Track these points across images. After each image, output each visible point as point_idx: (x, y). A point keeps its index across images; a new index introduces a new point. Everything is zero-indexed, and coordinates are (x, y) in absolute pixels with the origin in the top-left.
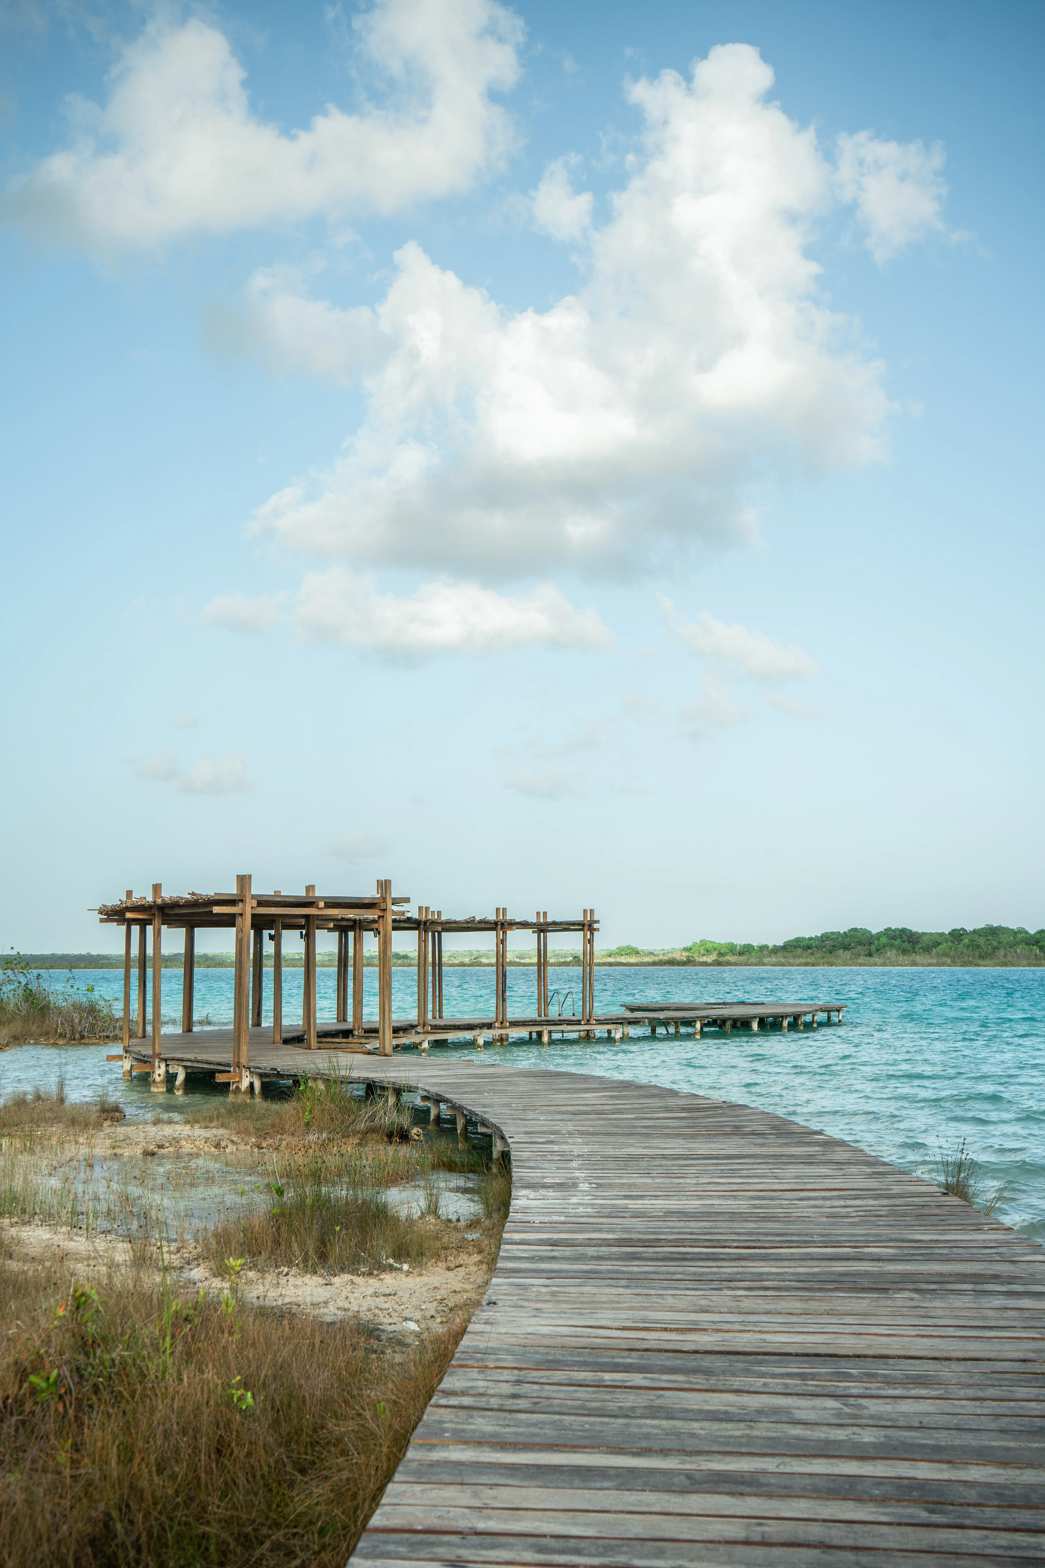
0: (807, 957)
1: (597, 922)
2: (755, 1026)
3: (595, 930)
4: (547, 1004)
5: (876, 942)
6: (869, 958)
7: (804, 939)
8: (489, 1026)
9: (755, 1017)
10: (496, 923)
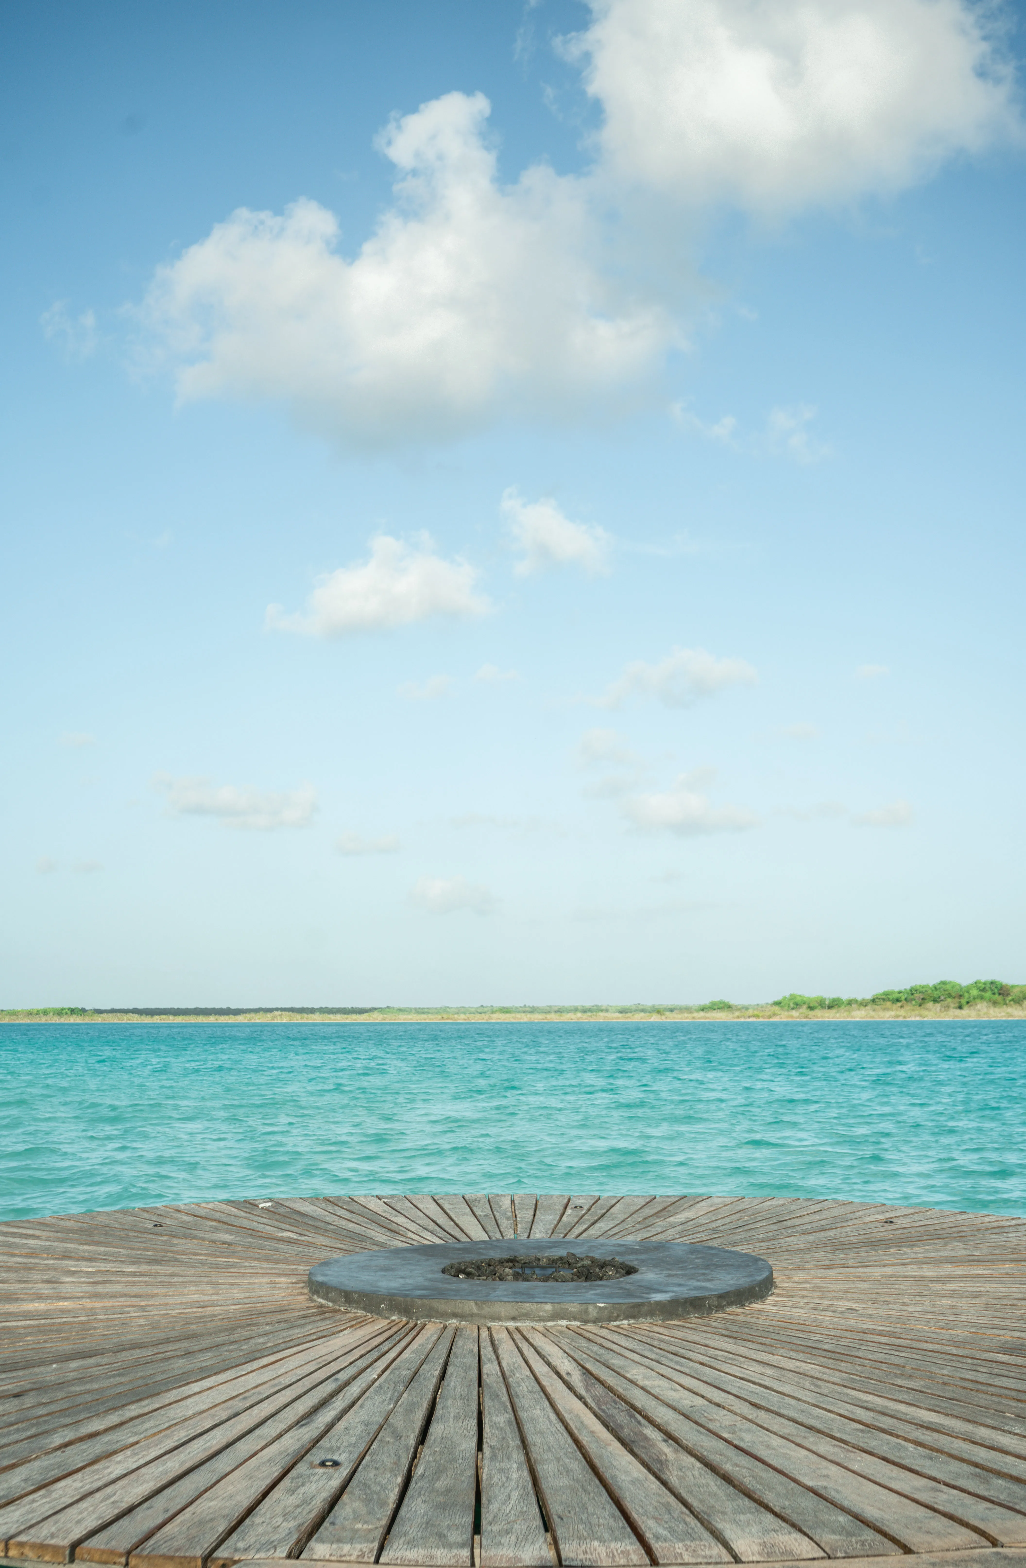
0: (897, 1010)
5: (966, 995)
6: (958, 1011)
7: (893, 992)
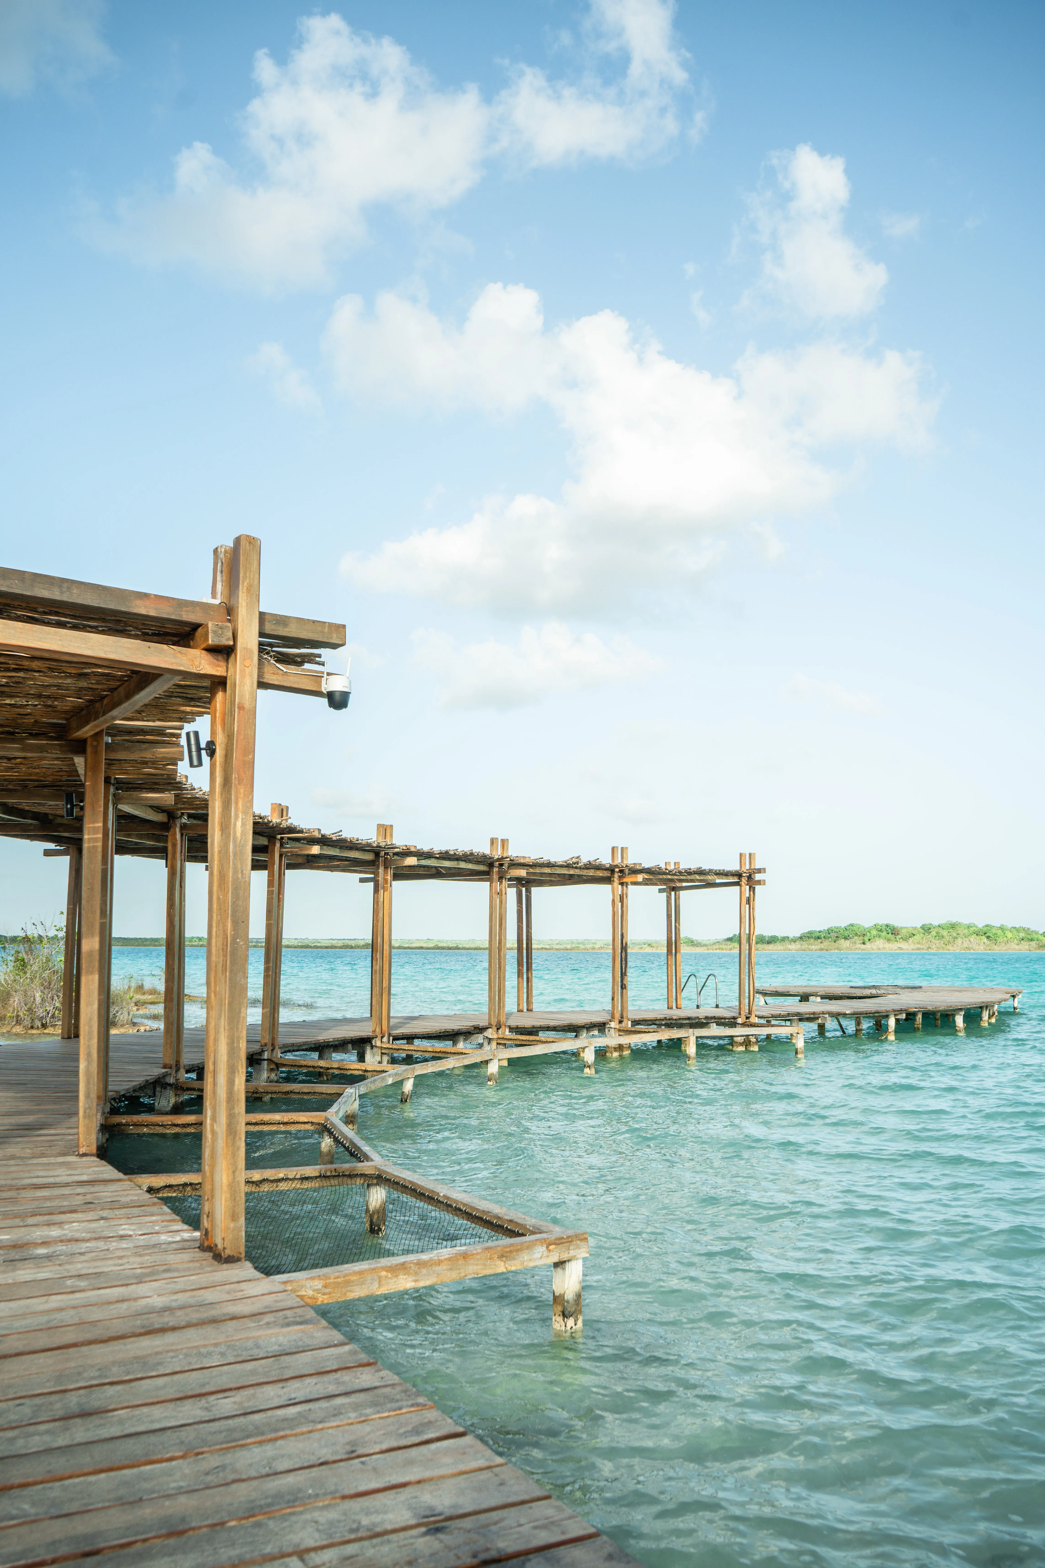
0: (818, 945)
1: (759, 871)
2: (959, 1020)
3: (759, 882)
4: (679, 989)
5: (869, 934)
6: (863, 946)
8: (601, 1027)
9: (961, 1009)
10: (611, 870)
